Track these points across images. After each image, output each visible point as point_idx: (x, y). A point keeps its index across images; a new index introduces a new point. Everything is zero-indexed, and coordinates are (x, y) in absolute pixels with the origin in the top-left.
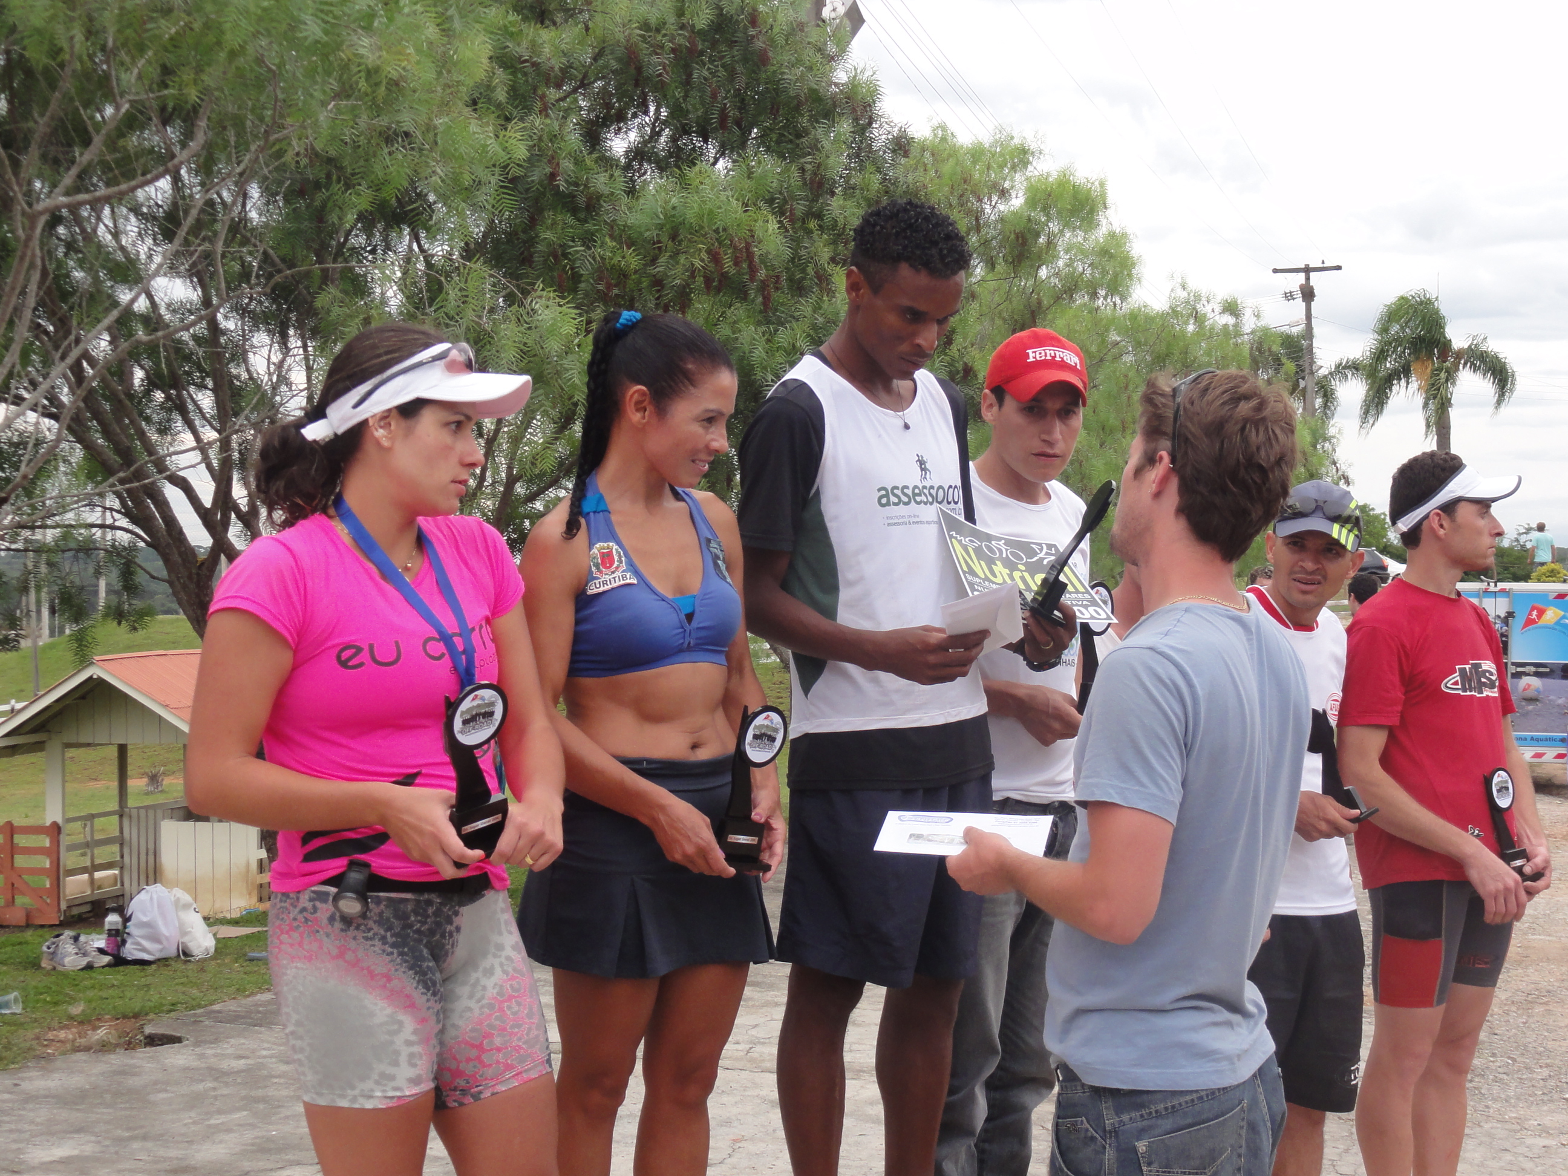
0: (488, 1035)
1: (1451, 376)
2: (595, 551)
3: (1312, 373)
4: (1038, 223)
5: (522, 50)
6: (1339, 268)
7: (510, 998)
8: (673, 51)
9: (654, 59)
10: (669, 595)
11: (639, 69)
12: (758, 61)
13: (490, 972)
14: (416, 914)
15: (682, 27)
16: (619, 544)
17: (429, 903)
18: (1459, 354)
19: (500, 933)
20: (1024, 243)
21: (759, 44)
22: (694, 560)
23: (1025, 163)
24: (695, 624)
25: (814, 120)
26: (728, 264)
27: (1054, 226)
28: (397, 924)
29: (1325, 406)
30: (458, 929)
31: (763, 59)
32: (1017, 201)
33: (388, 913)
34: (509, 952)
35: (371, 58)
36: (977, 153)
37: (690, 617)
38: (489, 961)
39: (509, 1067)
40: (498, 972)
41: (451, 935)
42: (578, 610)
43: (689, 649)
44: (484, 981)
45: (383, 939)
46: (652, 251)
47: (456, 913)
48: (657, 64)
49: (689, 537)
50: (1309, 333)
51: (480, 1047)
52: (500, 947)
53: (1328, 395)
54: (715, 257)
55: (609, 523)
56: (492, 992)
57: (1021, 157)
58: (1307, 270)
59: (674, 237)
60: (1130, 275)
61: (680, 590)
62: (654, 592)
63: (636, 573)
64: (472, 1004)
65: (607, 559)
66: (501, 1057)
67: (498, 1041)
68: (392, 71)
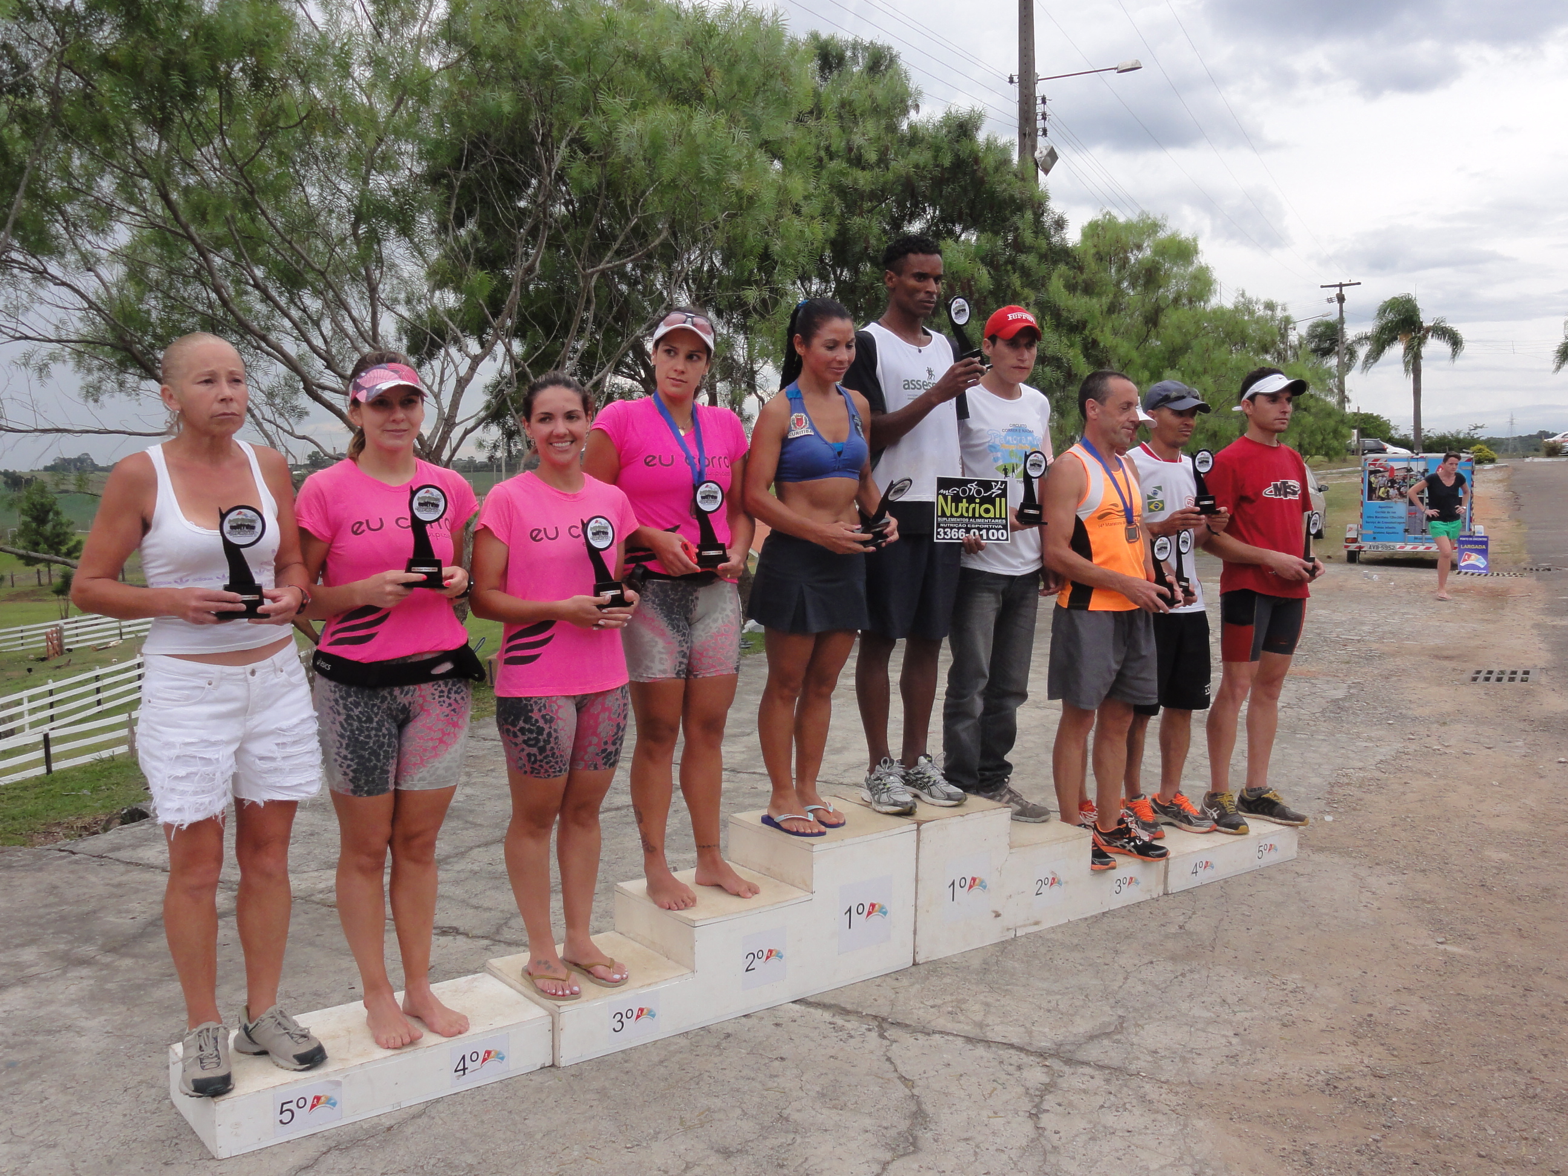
0: (707, 650)
1: (1422, 341)
2: (793, 417)
3: (1343, 343)
4: (1158, 263)
5: (848, 182)
6: (1358, 284)
7: (722, 635)
8: (931, 179)
9: (922, 183)
10: (830, 441)
11: (913, 190)
12: (980, 182)
13: (716, 621)
14: (672, 590)
15: (937, 166)
16: (807, 415)
17: (680, 585)
18: (1428, 330)
19: (725, 602)
20: (1150, 275)
21: (980, 174)
22: (846, 426)
23: (1156, 232)
24: (842, 457)
25: (1013, 213)
27: (1167, 265)
28: (661, 595)
29: (1350, 360)
30: (697, 598)
31: (982, 182)
32: (1148, 253)
33: (657, 589)
34: (728, 612)
35: (738, 185)
36: (1129, 227)
37: (840, 453)
38: (717, 615)
39: (714, 666)
40: (720, 621)
41: (692, 601)
42: (783, 447)
43: (839, 470)
44: (711, 625)
45: (654, 602)
47: (696, 591)
48: (923, 186)
49: (843, 413)
50: (1342, 320)
51: (701, 654)
52: (724, 609)
53: (1352, 354)
55: (802, 404)
56: (714, 630)
57: (1154, 227)
58: (1341, 286)
60: (1210, 290)
61: (836, 440)
62: (822, 439)
63: (814, 429)
64: (702, 634)
65: (799, 421)
66: (711, 661)
67: (711, 653)
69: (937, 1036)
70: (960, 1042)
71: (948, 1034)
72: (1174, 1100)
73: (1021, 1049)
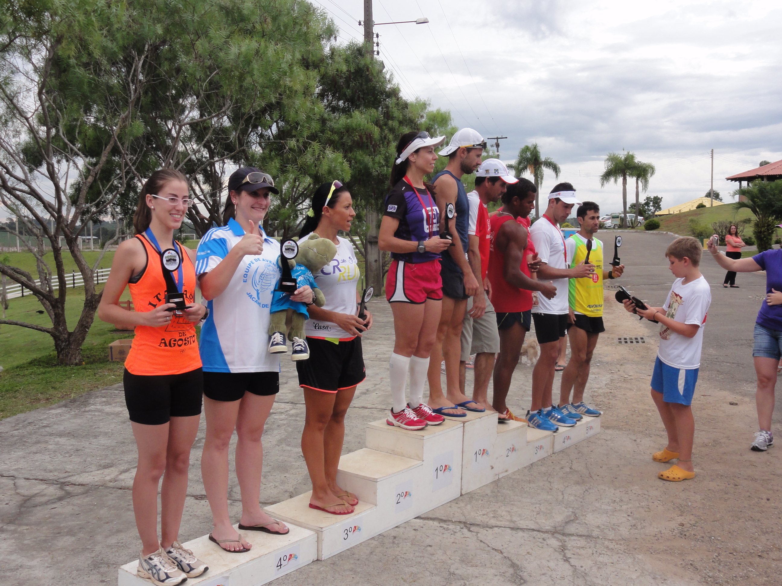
6: (506, 138)
8: (345, 78)
12: (369, 80)
18: (542, 163)
23: (425, 108)
26: (364, 140)
31: (370, 80)
46: (341, 135)
54: (361, 137)
58: (497, 138)
59: (347, 131)
68: (295, 88)
69: (496, 529)
70: (508, 530)
71: (500, 527)
72: (622, 548)
73: (539, 531)
